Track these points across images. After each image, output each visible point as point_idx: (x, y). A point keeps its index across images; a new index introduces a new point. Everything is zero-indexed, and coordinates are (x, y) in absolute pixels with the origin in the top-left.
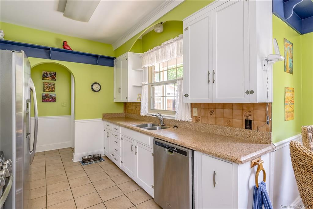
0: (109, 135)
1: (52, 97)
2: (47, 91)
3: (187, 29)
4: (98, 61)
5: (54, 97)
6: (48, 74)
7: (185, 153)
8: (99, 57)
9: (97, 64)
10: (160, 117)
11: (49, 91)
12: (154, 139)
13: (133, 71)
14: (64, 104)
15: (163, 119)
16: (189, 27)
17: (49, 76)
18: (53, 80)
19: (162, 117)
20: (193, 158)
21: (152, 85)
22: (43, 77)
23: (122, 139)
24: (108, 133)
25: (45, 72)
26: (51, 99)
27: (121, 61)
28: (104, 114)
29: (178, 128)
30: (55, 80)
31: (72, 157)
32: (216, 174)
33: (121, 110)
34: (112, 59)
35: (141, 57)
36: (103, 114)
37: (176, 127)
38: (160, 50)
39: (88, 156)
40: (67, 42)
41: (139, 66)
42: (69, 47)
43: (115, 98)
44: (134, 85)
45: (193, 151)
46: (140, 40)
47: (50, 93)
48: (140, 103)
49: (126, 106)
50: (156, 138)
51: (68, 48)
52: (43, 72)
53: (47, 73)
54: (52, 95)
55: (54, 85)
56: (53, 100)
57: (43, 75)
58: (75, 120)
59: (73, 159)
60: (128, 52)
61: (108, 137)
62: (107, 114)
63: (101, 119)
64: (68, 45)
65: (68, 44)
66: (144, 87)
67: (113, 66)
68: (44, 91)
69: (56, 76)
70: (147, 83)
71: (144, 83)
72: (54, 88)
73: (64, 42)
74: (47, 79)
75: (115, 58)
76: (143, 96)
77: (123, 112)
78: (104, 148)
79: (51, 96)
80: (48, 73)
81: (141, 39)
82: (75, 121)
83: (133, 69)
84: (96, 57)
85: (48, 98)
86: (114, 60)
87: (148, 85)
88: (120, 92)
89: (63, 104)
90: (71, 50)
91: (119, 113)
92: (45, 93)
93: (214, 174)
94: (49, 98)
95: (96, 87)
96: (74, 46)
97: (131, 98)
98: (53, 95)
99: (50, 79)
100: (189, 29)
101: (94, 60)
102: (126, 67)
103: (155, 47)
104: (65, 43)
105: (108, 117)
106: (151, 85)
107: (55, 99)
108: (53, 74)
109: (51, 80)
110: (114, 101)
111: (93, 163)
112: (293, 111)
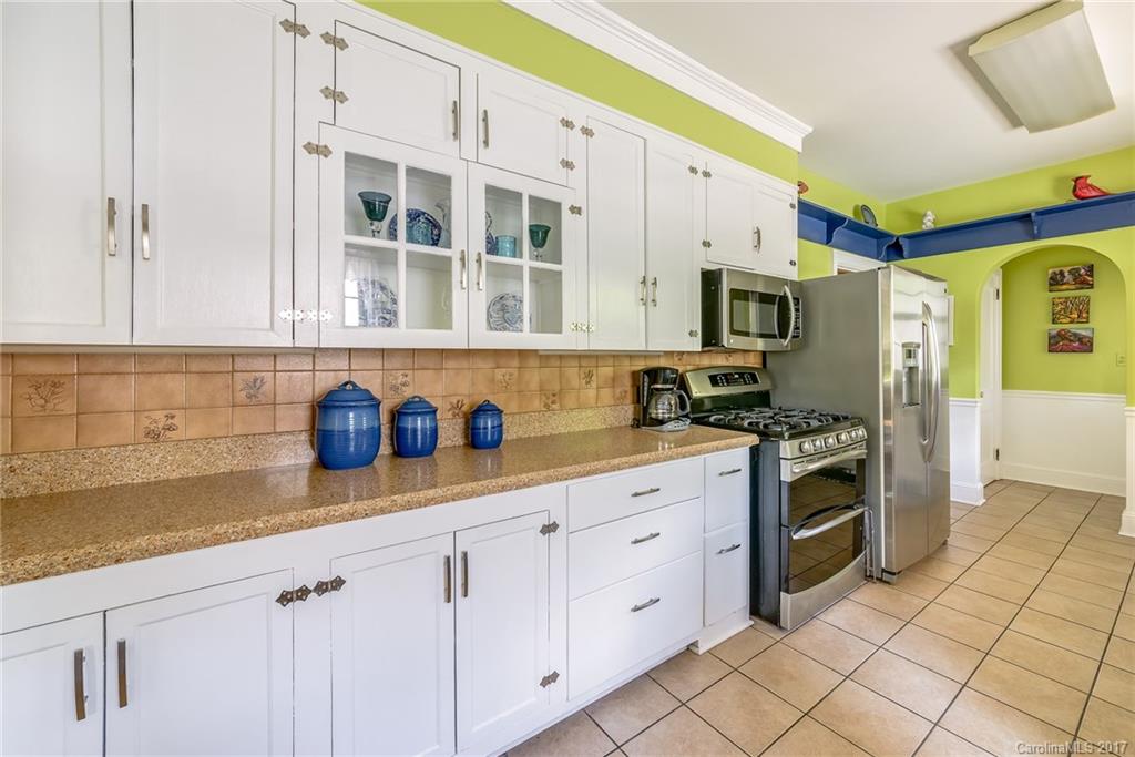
1: (1080, 339)
2: (1064, 321)
5: (1085, 337)
6: (1066, 274)
11: (1071, 322)
17: (1068, 277)
18: (1082, 288)
22: (1051, 285)
25: (1057, 270)
26: (1077, 344)
30: (1091, 286)
40: (1087, 177)
42: (1095, 189)
47: (1074, 328)
51: (1089, 194)
52: (1050, 271)
53: (1062, 273)
54: (1078, 331)
55: (1086, 302)
56: (1086, 345)
57: (1051, 278)
64: (1090, 186)
68: (1054, 322)
69: (1092, 276)
72: (1088, 312)
73: (1077, 179)
74: (1064, 287)
79: (1075, 335)
80: (1066, 270)
85: (1066, 342)
90: (1105, 194)
92: (1059, 327)
94: (1071, 341)
98: (1084, 333)
99: (1073, 287)
107: (1092, 344)
108: (1082, 271)
109: (1078, 289)
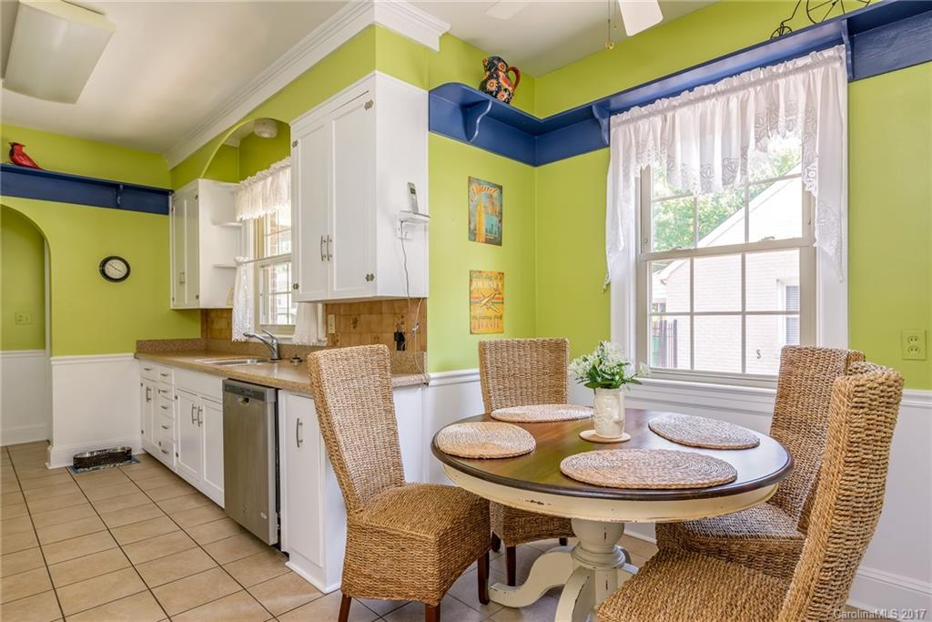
0: (151, 394)
3: (296, 144)
4: (119, 198)
7: (261, 396)
8: (121, 187)
9: (118, 207)
10: (269, 341)
12: (223, 381)
13: (214, 227)
14: (24, 318)
15: (278, 345)
16: (299, 141)
19: (275, 341)
20: (276, 404)
21: (263, 263)
23: (176, 398)
24: (148, 389)
27: (185, 202)
28: (141, 341)
29: (301, 361)
31: (46, 457)
32: (301, 424)
33: (194, 331)
34: (165, 193)
35: (234, 194)
36: (138, 342)
37: (296, 360)
38: (270, 179)
39: (92, 453)
41: (227, 216)
42: (29, 159)
43: (173, 299)
44: (216, 263)
45: (277, 390)
46: (236, 148)
48: (231, 309)
49: (207, 321)
50: (230, 379)
51: (24, 163)
58: (51, 356)
59: (47, 464)
60: (200, 180)
61: (148, 399)
62: (150, 341)
63: (132, 354)
64: (24, 155)
65: (24, 150)
66: (242, 269)
67: (167, 213)
70: (252, 258)
71: (241, 259)
73: (14, 145)
75: (173, 191)
76: (239, 290)
77: (199, 337)
78: (142, 432)
81: (238, 146)
82: (52, 358)
83: (214, 223)
84: (114, 186)
86: (170, 197)
87: (252, 264)
88: (182, 283)
89: (21, 317)
91: (188, 340)
93: (299, 424)
95: (115, 269)
96: (45, 157)
97: (208, 298)
100: (299, 145)
101: (109, 194)
102: (194, 215)
103: (259, 173)
104: (15, 149)
105: (150, 349)
106: (259, 263)
110: (172, 307)
111: (106, 469)
112: (501, 317)
